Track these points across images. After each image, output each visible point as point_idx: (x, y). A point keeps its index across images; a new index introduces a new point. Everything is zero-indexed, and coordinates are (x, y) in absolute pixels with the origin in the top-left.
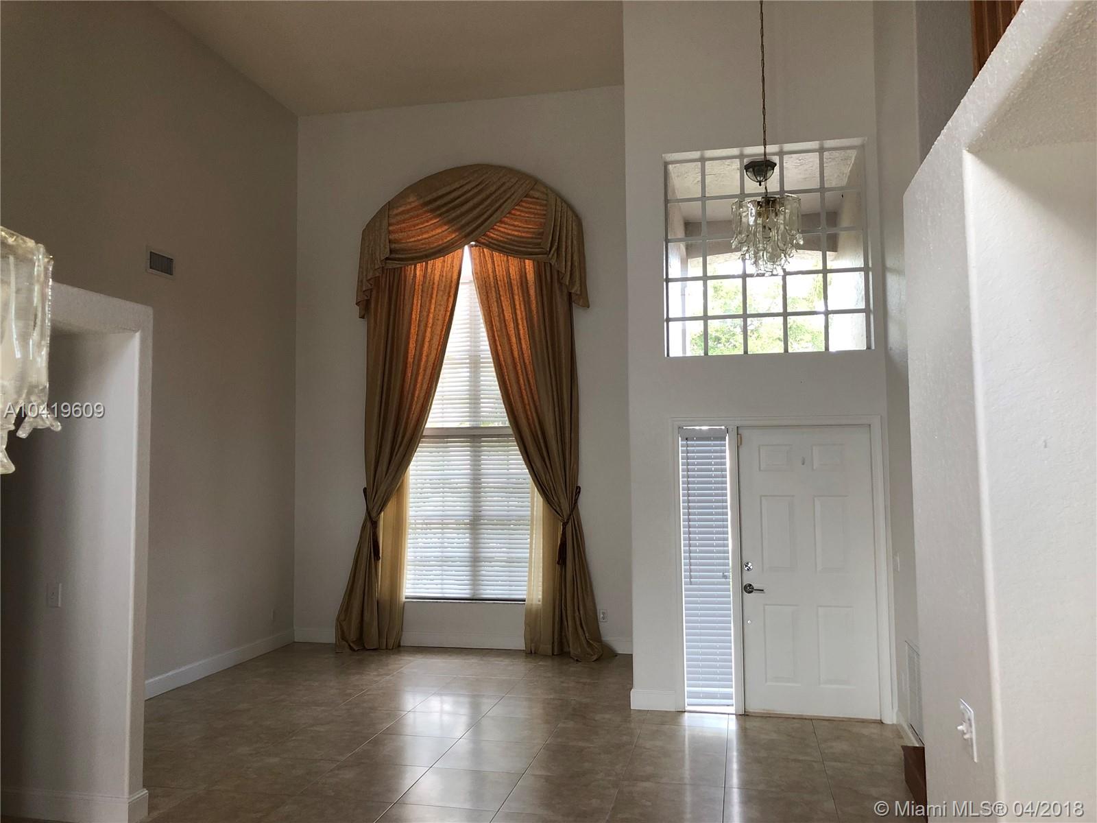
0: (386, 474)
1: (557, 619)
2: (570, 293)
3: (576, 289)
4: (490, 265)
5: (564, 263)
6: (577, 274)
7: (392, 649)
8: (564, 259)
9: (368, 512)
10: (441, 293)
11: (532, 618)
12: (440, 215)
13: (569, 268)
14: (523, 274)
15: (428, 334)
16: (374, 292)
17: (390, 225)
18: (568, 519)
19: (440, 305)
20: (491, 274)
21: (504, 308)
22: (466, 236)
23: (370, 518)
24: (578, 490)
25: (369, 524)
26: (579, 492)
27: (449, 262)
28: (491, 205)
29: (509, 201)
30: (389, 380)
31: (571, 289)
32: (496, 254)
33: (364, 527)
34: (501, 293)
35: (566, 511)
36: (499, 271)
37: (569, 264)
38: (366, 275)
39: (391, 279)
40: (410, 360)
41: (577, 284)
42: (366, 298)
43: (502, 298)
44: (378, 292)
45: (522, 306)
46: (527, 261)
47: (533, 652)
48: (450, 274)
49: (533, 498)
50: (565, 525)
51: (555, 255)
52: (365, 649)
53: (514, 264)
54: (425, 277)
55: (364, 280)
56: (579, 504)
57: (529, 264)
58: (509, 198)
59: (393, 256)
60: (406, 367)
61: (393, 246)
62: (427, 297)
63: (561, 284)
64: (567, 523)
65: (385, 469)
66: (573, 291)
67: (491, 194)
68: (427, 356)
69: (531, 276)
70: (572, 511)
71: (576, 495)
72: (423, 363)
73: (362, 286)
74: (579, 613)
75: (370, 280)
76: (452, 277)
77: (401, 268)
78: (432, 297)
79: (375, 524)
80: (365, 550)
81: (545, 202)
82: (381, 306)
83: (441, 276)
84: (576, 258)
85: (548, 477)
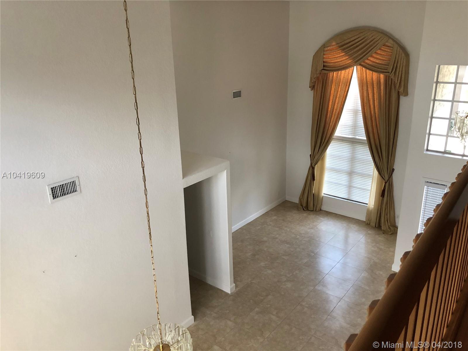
0: (318, 153)
1: (378, 216)
2: (399, 91)
3: (401, 90)
4: (364, 74)
5: (397, 78)
6: (403, 84)
7: (318, 211)
8: (397, 77)
9: (311, 164)
10: (343, 85)
11: (369, 212)
12: (345, 52)
13: (399, 81)
14: (379, 80)
15: (337, 101)
16: (317, 82)
17: (324, 55)
18: (387, 181)
19: (343, 90)
20: (365, 78)
21: (369, 93)
22: (356, 62)
23: (312, 166)
24: (393, 170)
25: (311, 168)
26: (394, 171)
27: (348, 72)
28: (367, 49)
29: (376, 47)
30: (321, 118)
31: (399, 90)
32: (368, 71)
33: (309, 169)
34: (368, 87)
35: (387, 178)
36: (368, 77)
37: (399, 79)
38: (314, 76)
39: (324, 77)
40: (329, 110)
41: (402, 88)
42: (313, 85)
43: (369, 89)
44: (318, 82)
45: (377, 94)
46: (381, 75)
47: (368, 224)
48: (347, 77)
49: (374, 171)
50: (386, 183)
51: (394, 75)
52: (308, 210)
53: (375, 75)
54: (337, 77)
55: (313, 78)
56: (393, 175)
57: (382, 76)
58: (375, 46)
59: (325, 68)
60: (328, 112)
61: (325, 64)
62: (337, 86)
63: (395, 87)
64: (387, 182)
65: (318, 149)
66: (400, 91)
67: (368, 44)
68: (336, 110)
69: (382, 81)
70: (389, 179)
71: (392, 172)
72: (334, 112)
73: (312, 80)
74: (387, 216)
75: (315, 78)
76: (348, 78)
77: (328, 73)
78: (339, 86)
79: (313, 168)
80: (309, 178)
81: (392, 49)
82: (319, 88)
83: (344, 77)
84: (403, 76)
85: (381, 164)
